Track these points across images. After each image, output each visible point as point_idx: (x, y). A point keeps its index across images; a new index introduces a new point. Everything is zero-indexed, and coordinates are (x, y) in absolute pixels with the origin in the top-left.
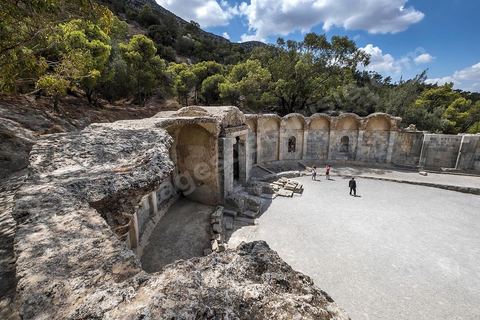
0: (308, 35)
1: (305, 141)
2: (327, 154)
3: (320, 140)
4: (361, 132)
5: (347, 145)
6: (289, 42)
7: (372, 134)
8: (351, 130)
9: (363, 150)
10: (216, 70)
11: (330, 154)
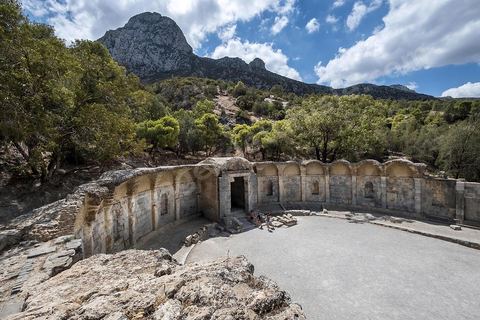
1: (327, 185)
3: (343, 184)
4: (383, 178)
5: (372, 191)
7: (396, 180)
8: (374, 176)
9: (389, 197)
11: (354, 199)
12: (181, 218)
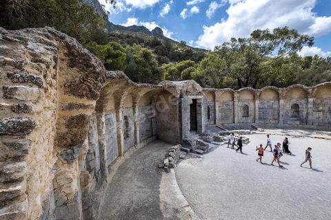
0: (255, 32)
1: (257, 109)
2: (278, 119)
3: (271, 107)
4: (311, 100)
5: (298, 112)
6: (239, 39)
7: (322, 101)
8: (300, 98)
9: (315, 116)
10: (191, 65)
11: (281, 119)
12: (141, 142)
